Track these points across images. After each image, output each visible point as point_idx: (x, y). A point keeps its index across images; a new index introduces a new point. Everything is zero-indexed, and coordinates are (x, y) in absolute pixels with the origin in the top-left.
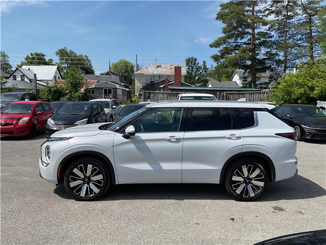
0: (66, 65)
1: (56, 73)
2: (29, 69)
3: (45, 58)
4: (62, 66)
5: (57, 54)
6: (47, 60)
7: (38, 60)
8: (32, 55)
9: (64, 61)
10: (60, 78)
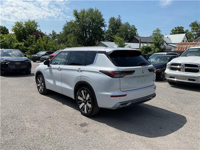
0: (196, 33)
1: (184, 38)
2: (168, 37)
3: (184, 29)
4: (193, 33)
5: (190, 26)
6: (185, 31)
7: (179, 31)
8: (175, 28)
9: (194, 30)
10: (187, 41)
